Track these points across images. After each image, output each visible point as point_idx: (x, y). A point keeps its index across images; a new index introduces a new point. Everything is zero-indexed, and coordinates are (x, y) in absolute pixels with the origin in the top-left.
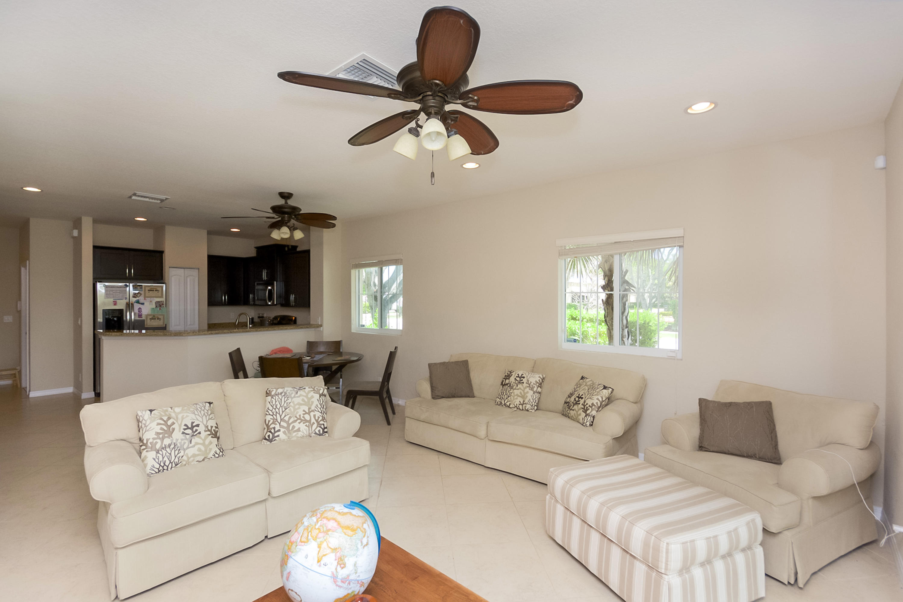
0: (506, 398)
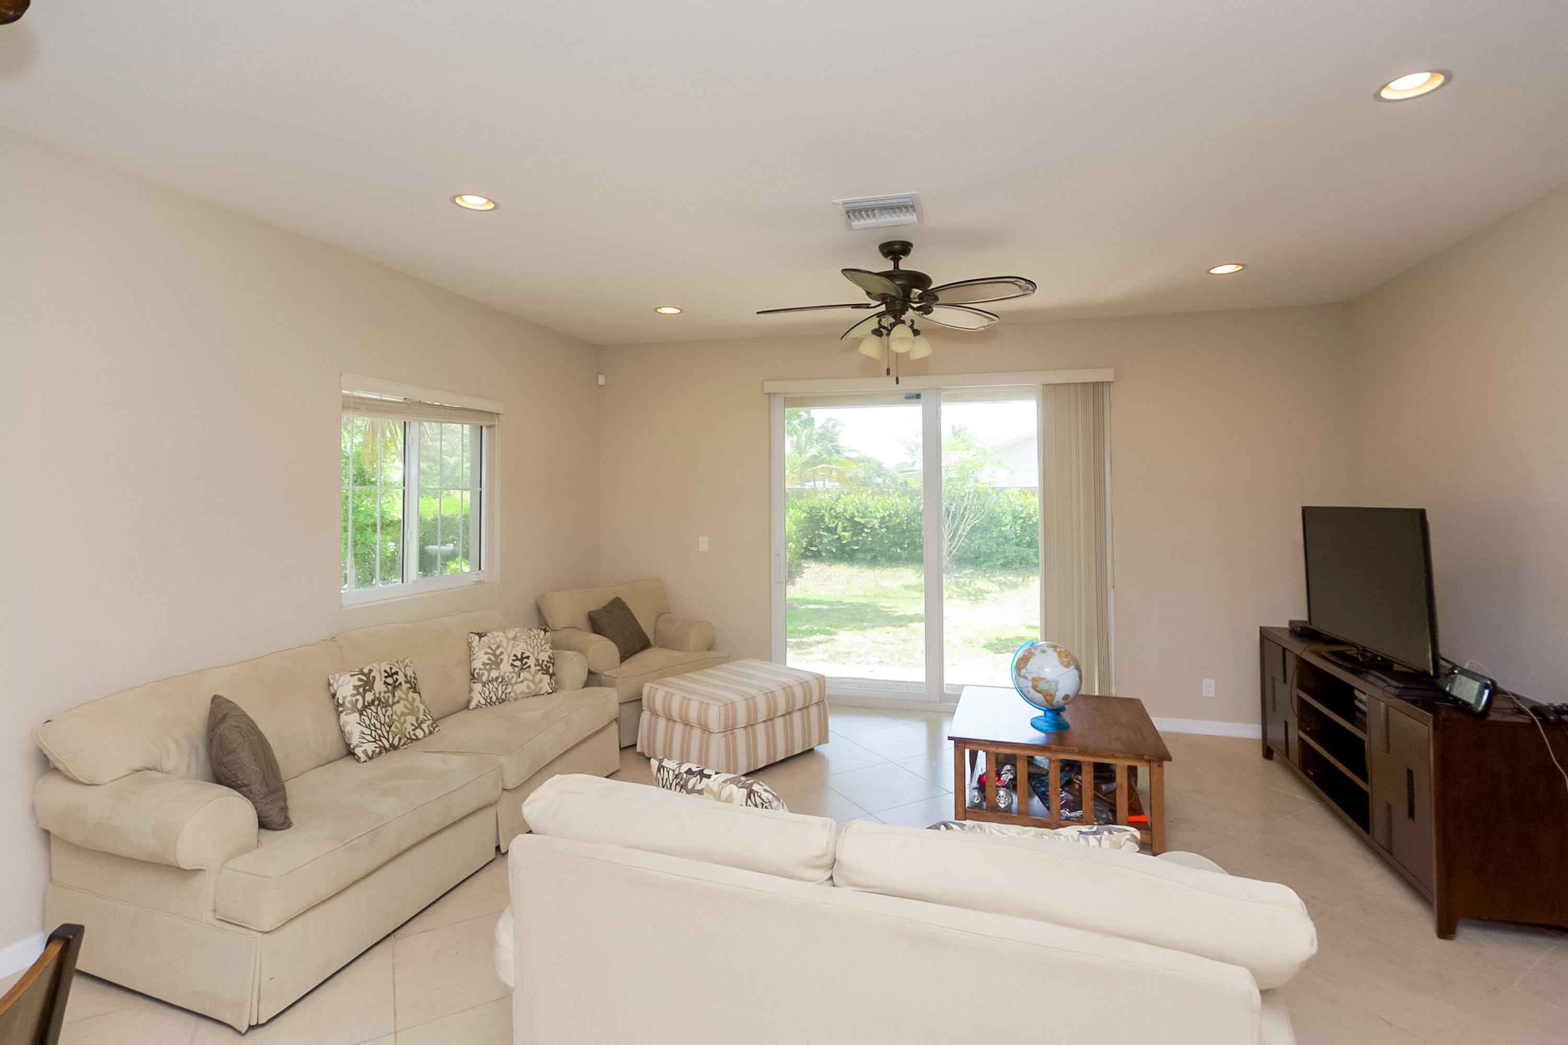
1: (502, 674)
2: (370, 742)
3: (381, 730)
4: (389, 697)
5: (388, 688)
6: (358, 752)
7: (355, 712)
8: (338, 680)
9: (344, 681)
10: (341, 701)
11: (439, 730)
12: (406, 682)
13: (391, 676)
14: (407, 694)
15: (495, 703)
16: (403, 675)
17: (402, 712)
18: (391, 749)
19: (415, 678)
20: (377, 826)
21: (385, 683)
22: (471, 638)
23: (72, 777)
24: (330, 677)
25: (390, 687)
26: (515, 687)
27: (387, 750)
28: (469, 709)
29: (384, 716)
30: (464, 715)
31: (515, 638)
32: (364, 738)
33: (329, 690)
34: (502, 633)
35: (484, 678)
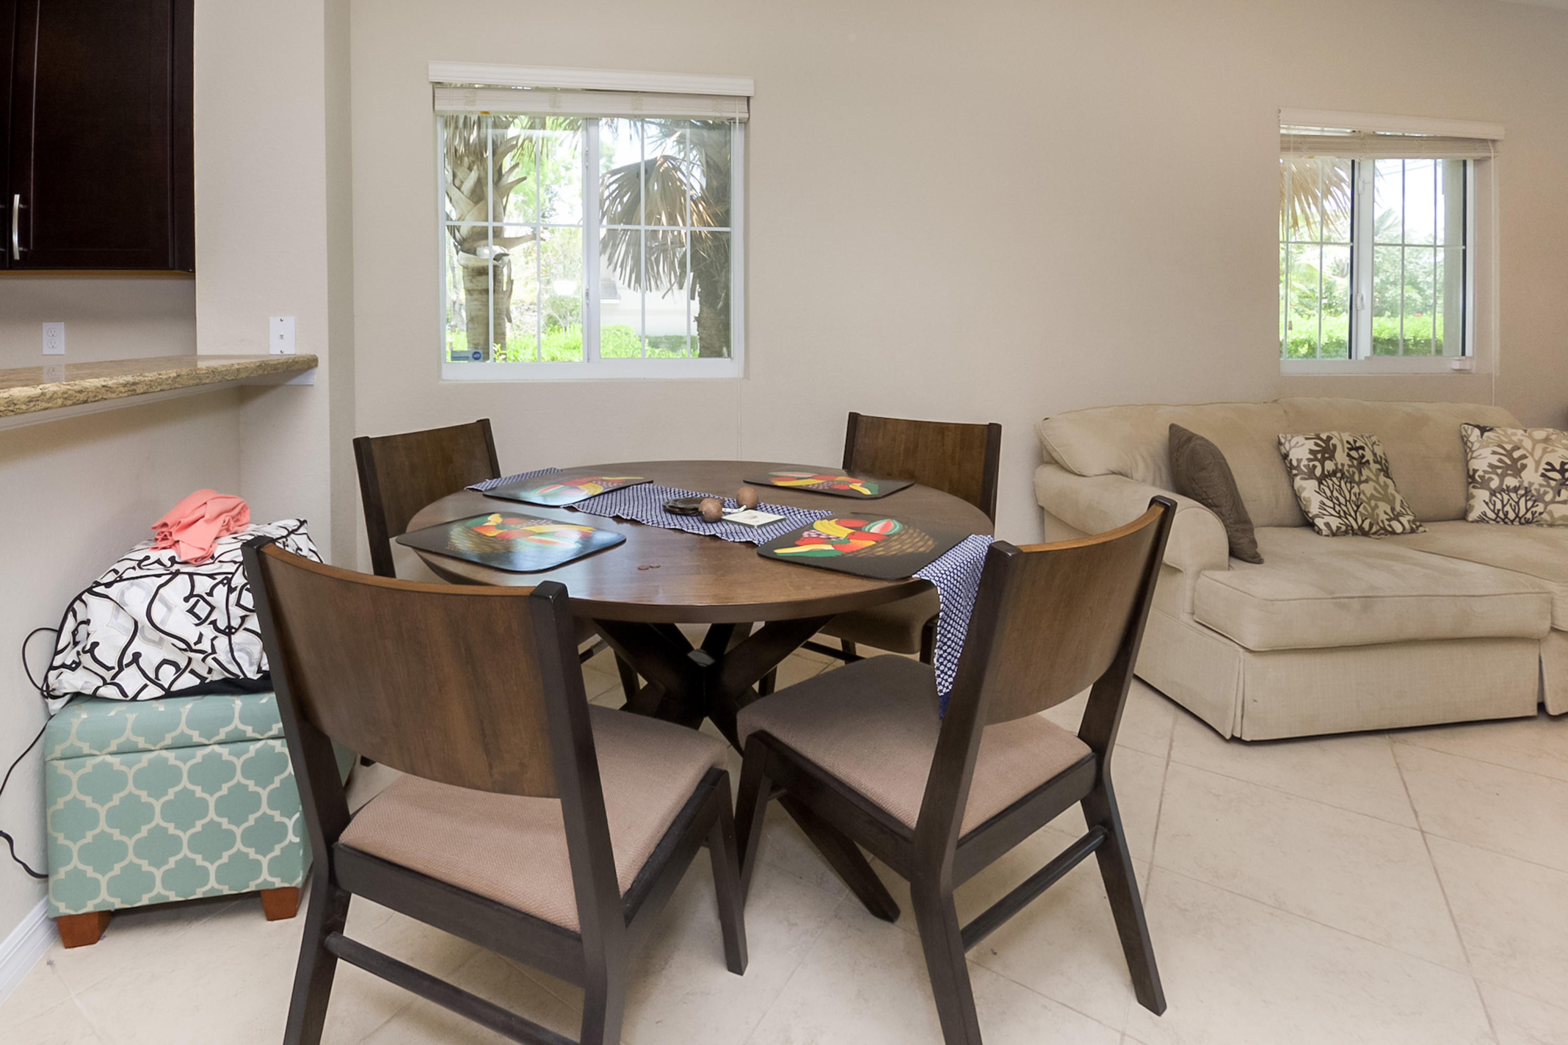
0: (1356, 512)
1: (1526, 484)
2: (1332, 515)
3: (1346, 506)
4: (1354, 473)
5: (1353, 462)
6: (1319, 522)
7: (1312, 479)
8: (1290, 441)
9: (1297, 443)
10: (1295, 463)
11: (1425, 531)
12: (1375, 462)
13: (1357, 449)
14: (1377, 476)
15: (1512, 521)
16: (1371, 453)
17: (1372, 494)
18: (1359, 533)
19: (1386, 461)
20: (1371, 594)
21: (1349, 455)
22: (1466, 431)
23: (1065, 466)
24: (1280, 436)
25: (1355, 462)
26: (1550, 507)
27: (1355, 534)
28: (1467, 521)
29: (1350, 492)
30: (1460, 525)
31: (1546, 440)
32: (1325, 510)
33: (1279, 450)
34: (1522, 432)
35: (1494, 484)
